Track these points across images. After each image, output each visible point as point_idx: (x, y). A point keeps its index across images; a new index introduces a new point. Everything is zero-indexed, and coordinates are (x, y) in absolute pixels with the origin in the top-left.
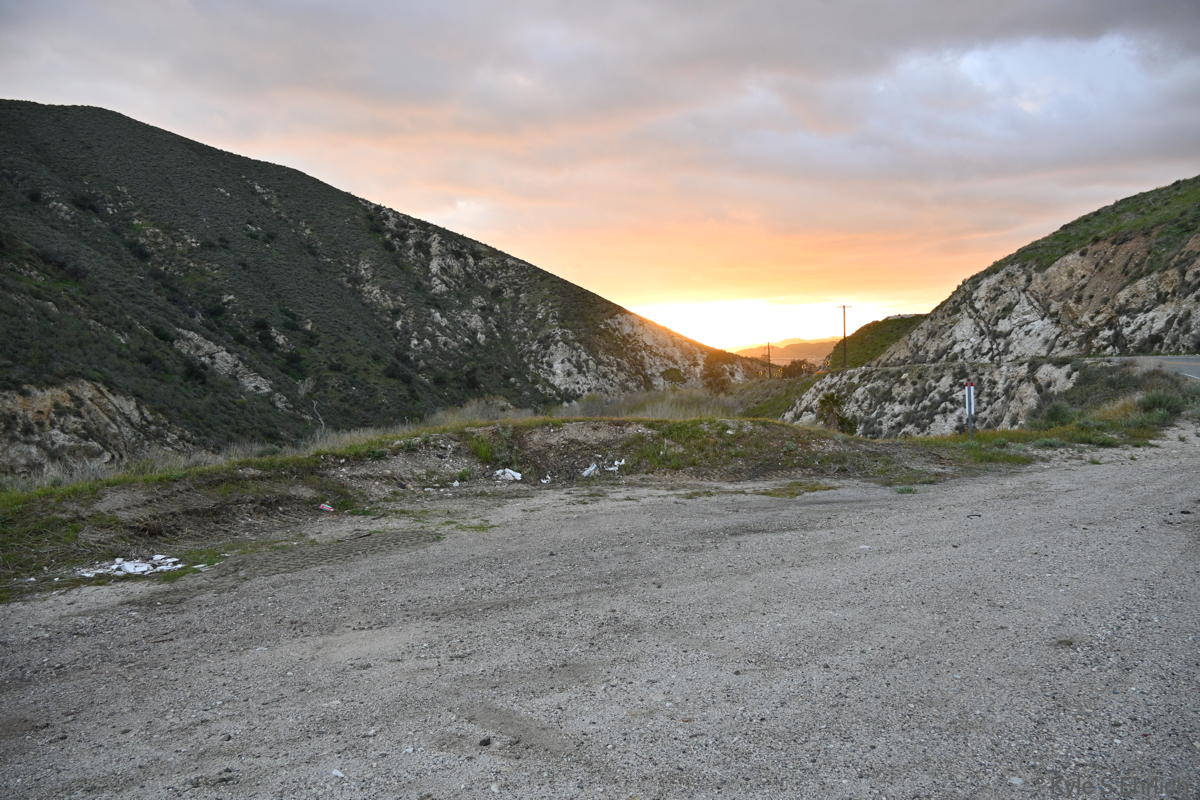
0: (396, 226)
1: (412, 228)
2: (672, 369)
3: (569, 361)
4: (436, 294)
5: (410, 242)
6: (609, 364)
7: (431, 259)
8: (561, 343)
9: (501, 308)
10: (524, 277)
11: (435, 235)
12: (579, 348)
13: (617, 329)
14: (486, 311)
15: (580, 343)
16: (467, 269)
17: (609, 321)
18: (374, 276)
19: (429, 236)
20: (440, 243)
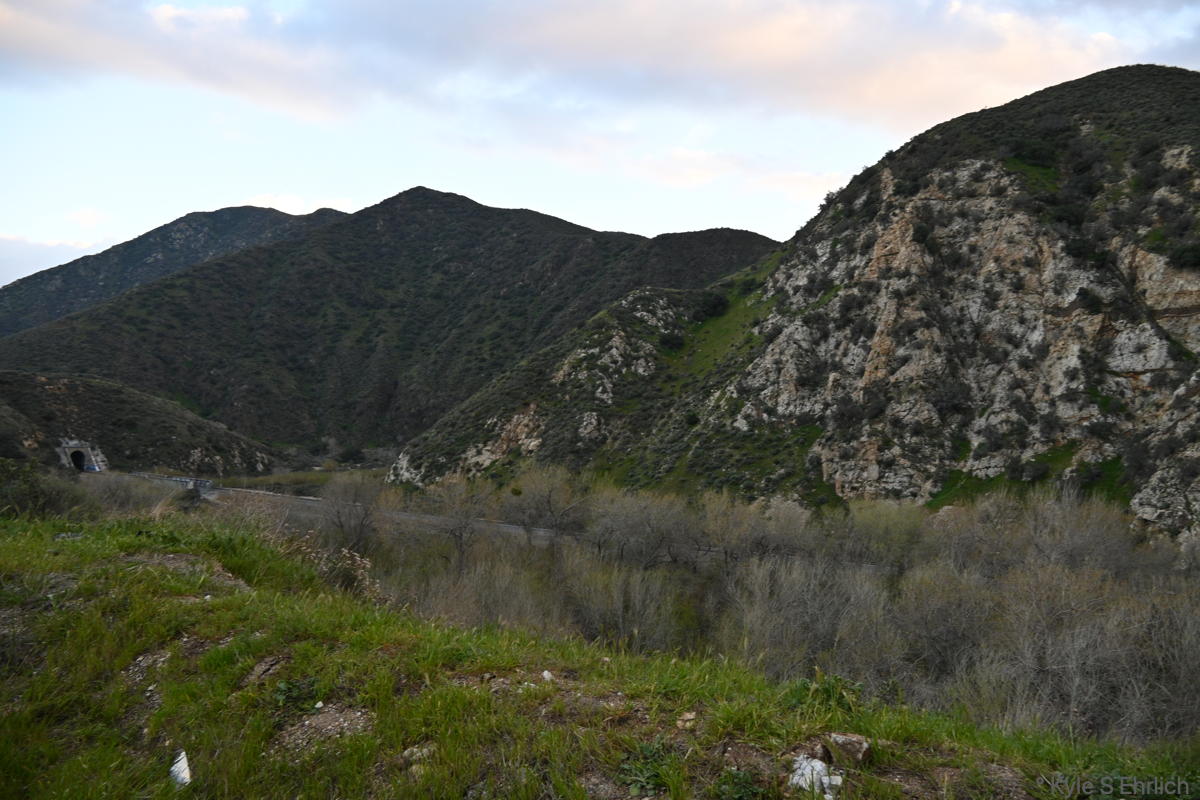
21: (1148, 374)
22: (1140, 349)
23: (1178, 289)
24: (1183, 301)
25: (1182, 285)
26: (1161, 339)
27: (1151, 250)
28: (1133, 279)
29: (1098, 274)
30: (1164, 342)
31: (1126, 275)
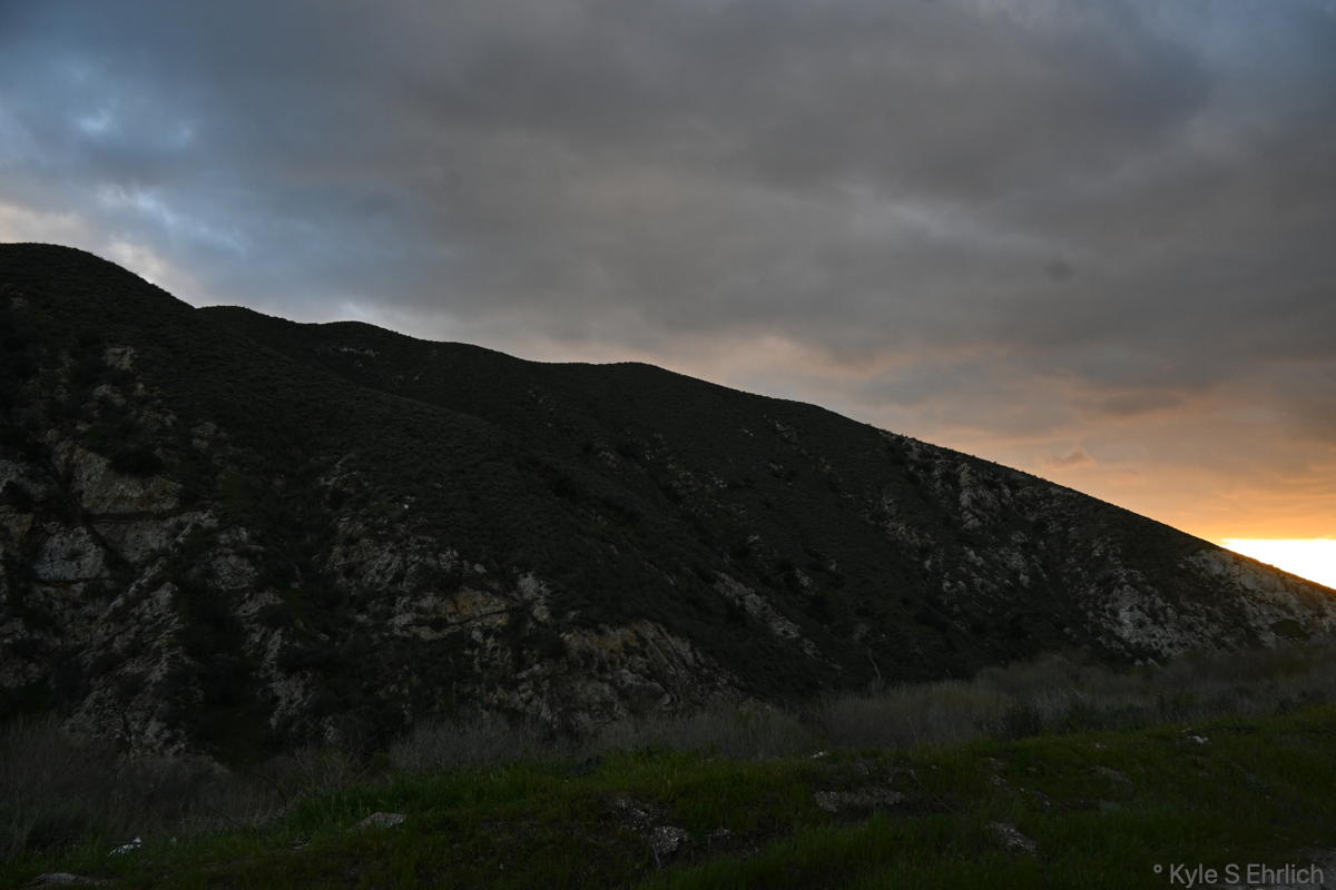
0: (920, 456)
1: (937, 458)
2: (1287, 620)
3: (1140, 608)
4: (968, 530)
5: (936, 473)
6: (1195, 613)
7: (961, 491)
8: (1128, 586)
9: (1045, 545)
10: (1072, 507)
11: (965, 464)
12: (1152, 592)
13: (1203, 569)
14: (1027, 549)
15: (1153, 585)
16: (1003, 500)
17: (1190, 559)
18: (898, 512)
19: (957, 466)
20: (969, 473)
21: (81, 584)
22: (74, 555)
23: (118, 494)
24: (123, 507)
25: (123, 490)
26: (97, 546)
27: (90, 449)
28: (69, 478)
29: (28, 468)
30: (100, 549)
31: (61, 472)
